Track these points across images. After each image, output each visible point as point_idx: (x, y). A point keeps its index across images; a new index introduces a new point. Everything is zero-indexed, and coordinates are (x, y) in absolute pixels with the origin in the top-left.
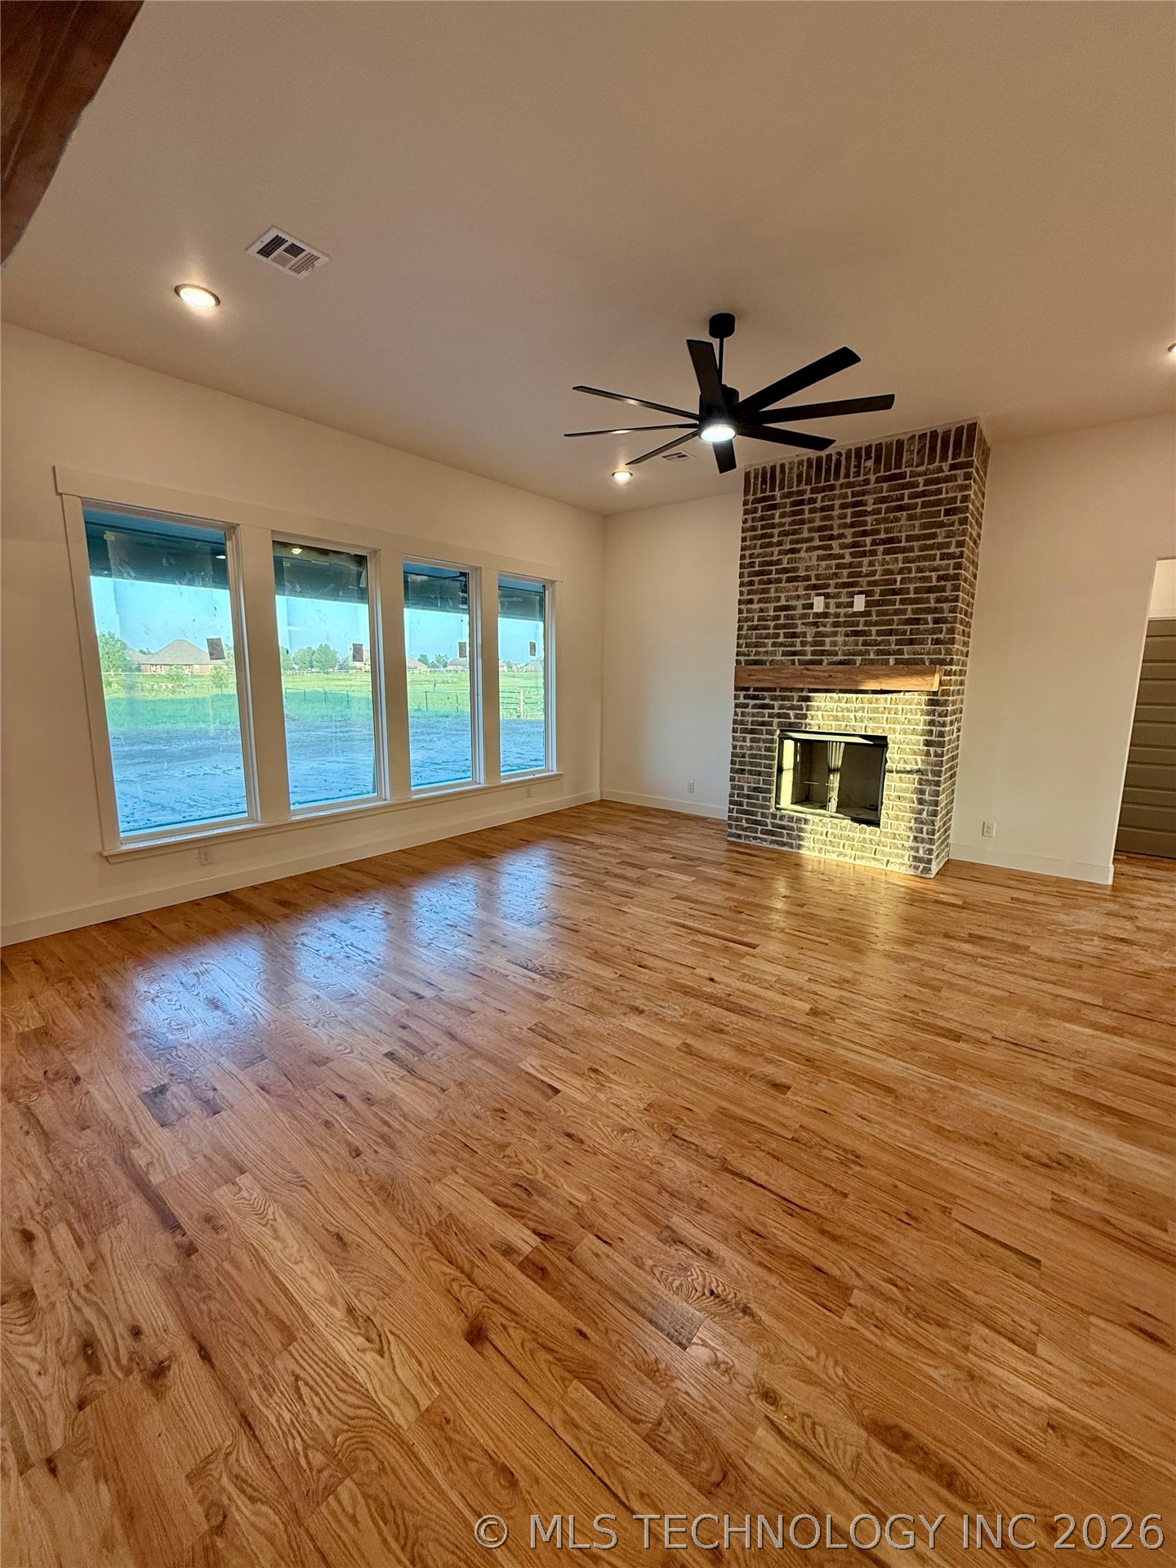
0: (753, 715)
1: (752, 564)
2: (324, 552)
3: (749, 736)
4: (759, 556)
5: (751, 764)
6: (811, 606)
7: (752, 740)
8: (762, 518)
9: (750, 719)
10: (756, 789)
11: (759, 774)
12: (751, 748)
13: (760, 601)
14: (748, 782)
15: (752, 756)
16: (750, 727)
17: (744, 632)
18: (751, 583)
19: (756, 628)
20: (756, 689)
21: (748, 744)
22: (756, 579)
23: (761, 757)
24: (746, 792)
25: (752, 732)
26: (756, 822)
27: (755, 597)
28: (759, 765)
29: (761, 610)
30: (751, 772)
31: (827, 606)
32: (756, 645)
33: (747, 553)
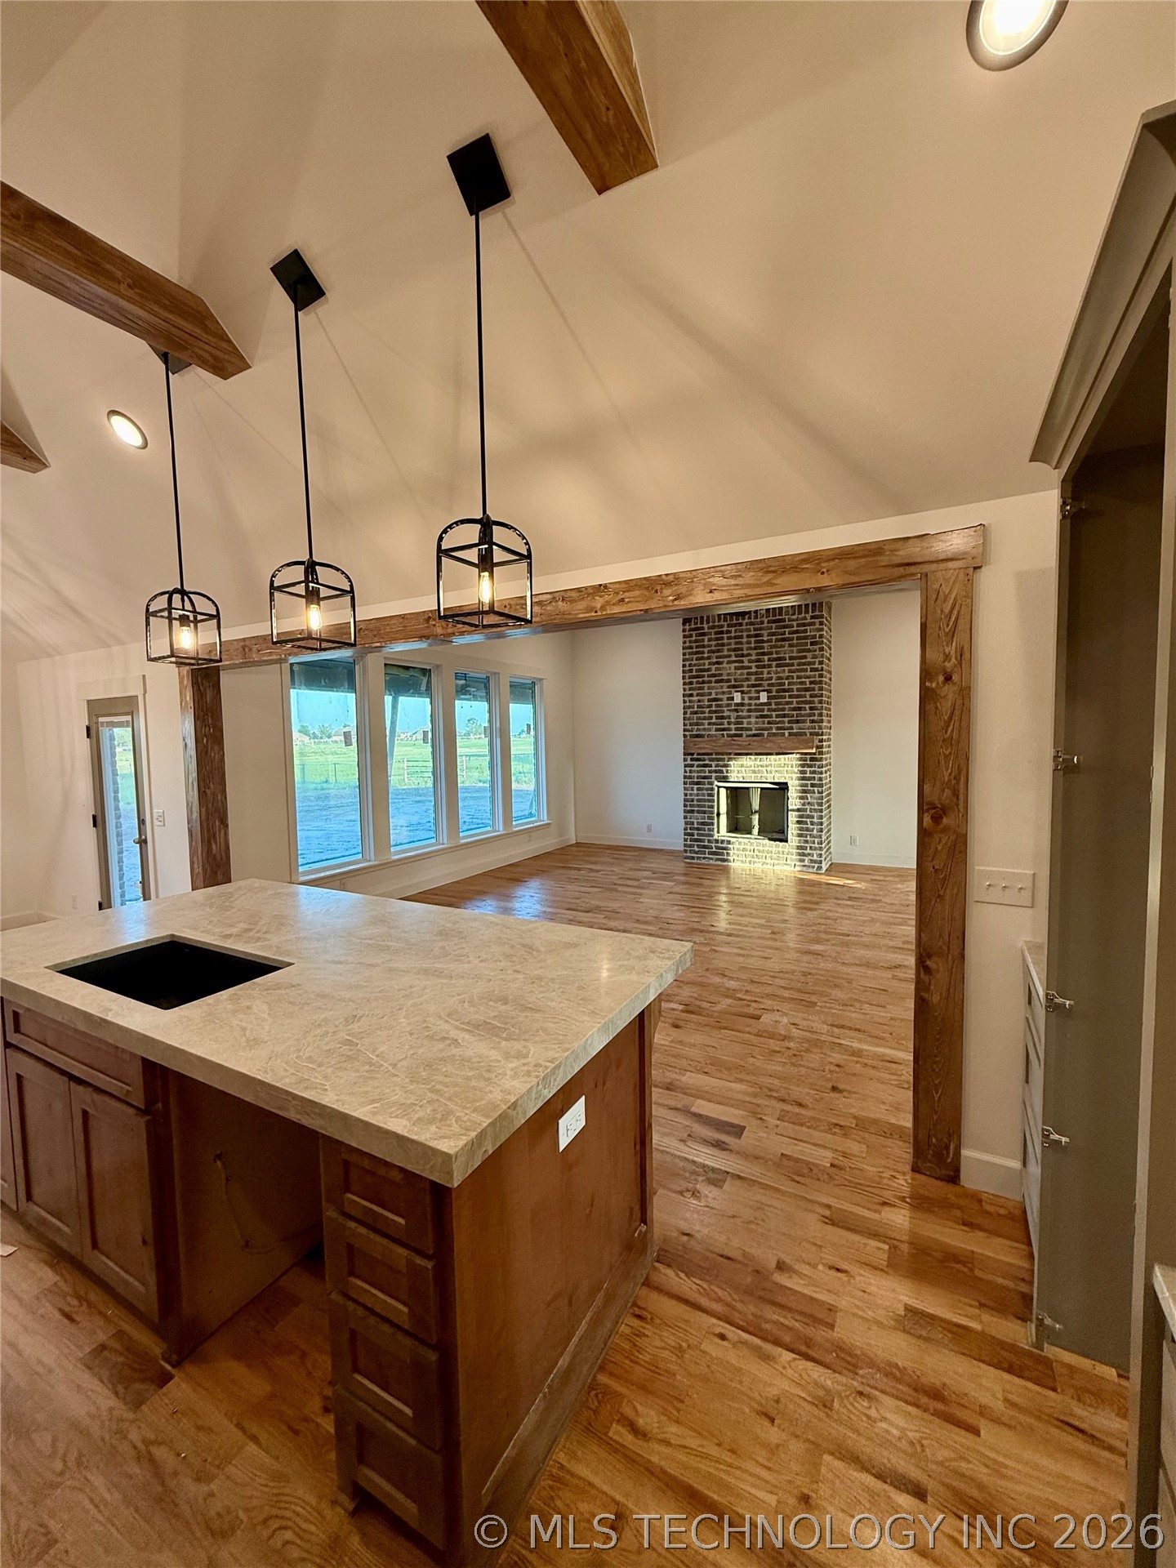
0: (698, 772)
1: (691, 671)
2: (407, 668)
3: (695, 787)
4: (695, 665)
5: (698, 806)
6: (732, 699)
7: (698, 789)
8: (696, 641)
9: (696, 775)
10: (703, 824)
11: (705, 812)
12: (698, 794)
13: (698, 695)
14: (697, 819)
15: (698, 800)
16: (696, 780)
17: (688, 716)
18: (691, 683)
19: (696, 713)
20: (698, 754)
21: (695, 792)
22: (695, 680)
23: (705, 800)
24: (696, 826)
25: (698, 783)
26: (704, 847)
27: (695, 693)
28: (704, 806)
29: (699, 701)
30: (698, 812)
31: (743, 699)
32: (697, 724)
33: (687, 663)
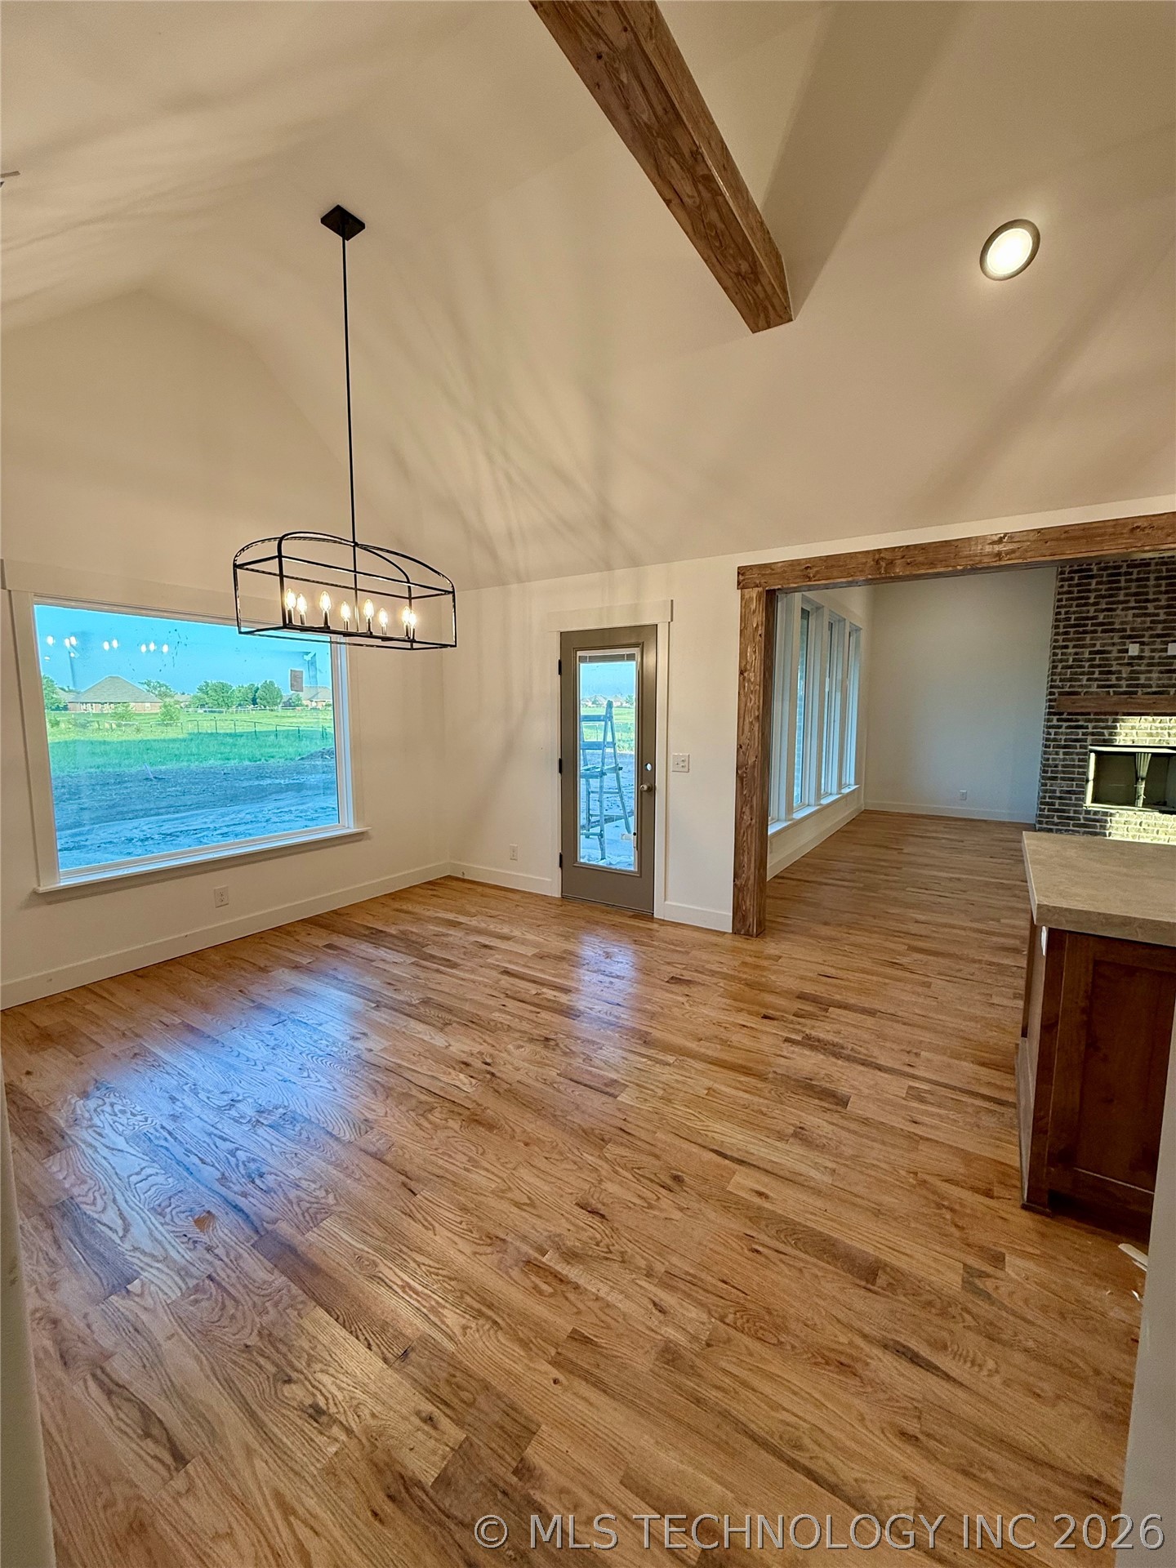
0: (1067, 734)
1: (1068, 619)
3: (1062, 751)
4: (1074, 613)
5: (1064, 772)
6: (1126, 651)
7: (1065, 754)
8: (1078, 585)
9: (1063, 737)
10: (1069, 792)
11: (1072, 780)
12: (1064, 760)
13: (1075, 647)
14: (1059, 787)
15: (1063, 766)
16: (1063, 743)
17: (1059, 670)
18: (1066, 633)
19: (1071, 667)
20: (1069, 714)
21: (1061, 756)
22: (1072, 630)
23: (1074, 766)
24: (1058, 794)
25: (1065, 747)
26: (1068, 818)
27: (1071, 644)
28: (1073, 773)
29: (1076, 654)
30: (1063, 779)
31: (1142, 651)
32: (1070, 680)
33: (1063, 611)
